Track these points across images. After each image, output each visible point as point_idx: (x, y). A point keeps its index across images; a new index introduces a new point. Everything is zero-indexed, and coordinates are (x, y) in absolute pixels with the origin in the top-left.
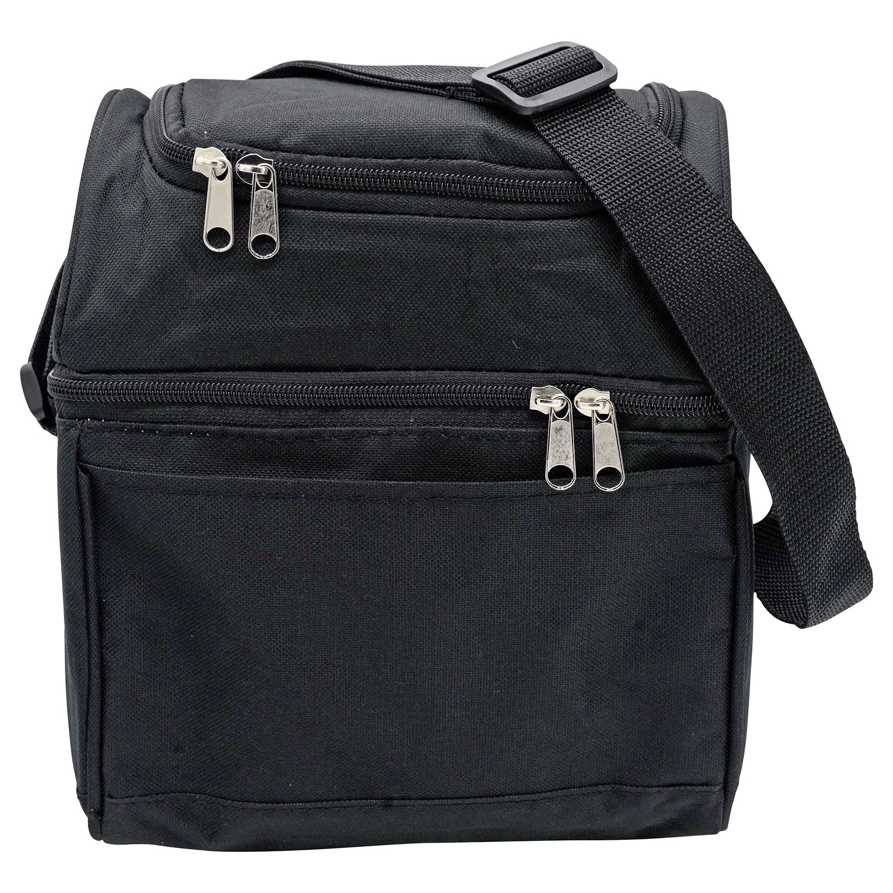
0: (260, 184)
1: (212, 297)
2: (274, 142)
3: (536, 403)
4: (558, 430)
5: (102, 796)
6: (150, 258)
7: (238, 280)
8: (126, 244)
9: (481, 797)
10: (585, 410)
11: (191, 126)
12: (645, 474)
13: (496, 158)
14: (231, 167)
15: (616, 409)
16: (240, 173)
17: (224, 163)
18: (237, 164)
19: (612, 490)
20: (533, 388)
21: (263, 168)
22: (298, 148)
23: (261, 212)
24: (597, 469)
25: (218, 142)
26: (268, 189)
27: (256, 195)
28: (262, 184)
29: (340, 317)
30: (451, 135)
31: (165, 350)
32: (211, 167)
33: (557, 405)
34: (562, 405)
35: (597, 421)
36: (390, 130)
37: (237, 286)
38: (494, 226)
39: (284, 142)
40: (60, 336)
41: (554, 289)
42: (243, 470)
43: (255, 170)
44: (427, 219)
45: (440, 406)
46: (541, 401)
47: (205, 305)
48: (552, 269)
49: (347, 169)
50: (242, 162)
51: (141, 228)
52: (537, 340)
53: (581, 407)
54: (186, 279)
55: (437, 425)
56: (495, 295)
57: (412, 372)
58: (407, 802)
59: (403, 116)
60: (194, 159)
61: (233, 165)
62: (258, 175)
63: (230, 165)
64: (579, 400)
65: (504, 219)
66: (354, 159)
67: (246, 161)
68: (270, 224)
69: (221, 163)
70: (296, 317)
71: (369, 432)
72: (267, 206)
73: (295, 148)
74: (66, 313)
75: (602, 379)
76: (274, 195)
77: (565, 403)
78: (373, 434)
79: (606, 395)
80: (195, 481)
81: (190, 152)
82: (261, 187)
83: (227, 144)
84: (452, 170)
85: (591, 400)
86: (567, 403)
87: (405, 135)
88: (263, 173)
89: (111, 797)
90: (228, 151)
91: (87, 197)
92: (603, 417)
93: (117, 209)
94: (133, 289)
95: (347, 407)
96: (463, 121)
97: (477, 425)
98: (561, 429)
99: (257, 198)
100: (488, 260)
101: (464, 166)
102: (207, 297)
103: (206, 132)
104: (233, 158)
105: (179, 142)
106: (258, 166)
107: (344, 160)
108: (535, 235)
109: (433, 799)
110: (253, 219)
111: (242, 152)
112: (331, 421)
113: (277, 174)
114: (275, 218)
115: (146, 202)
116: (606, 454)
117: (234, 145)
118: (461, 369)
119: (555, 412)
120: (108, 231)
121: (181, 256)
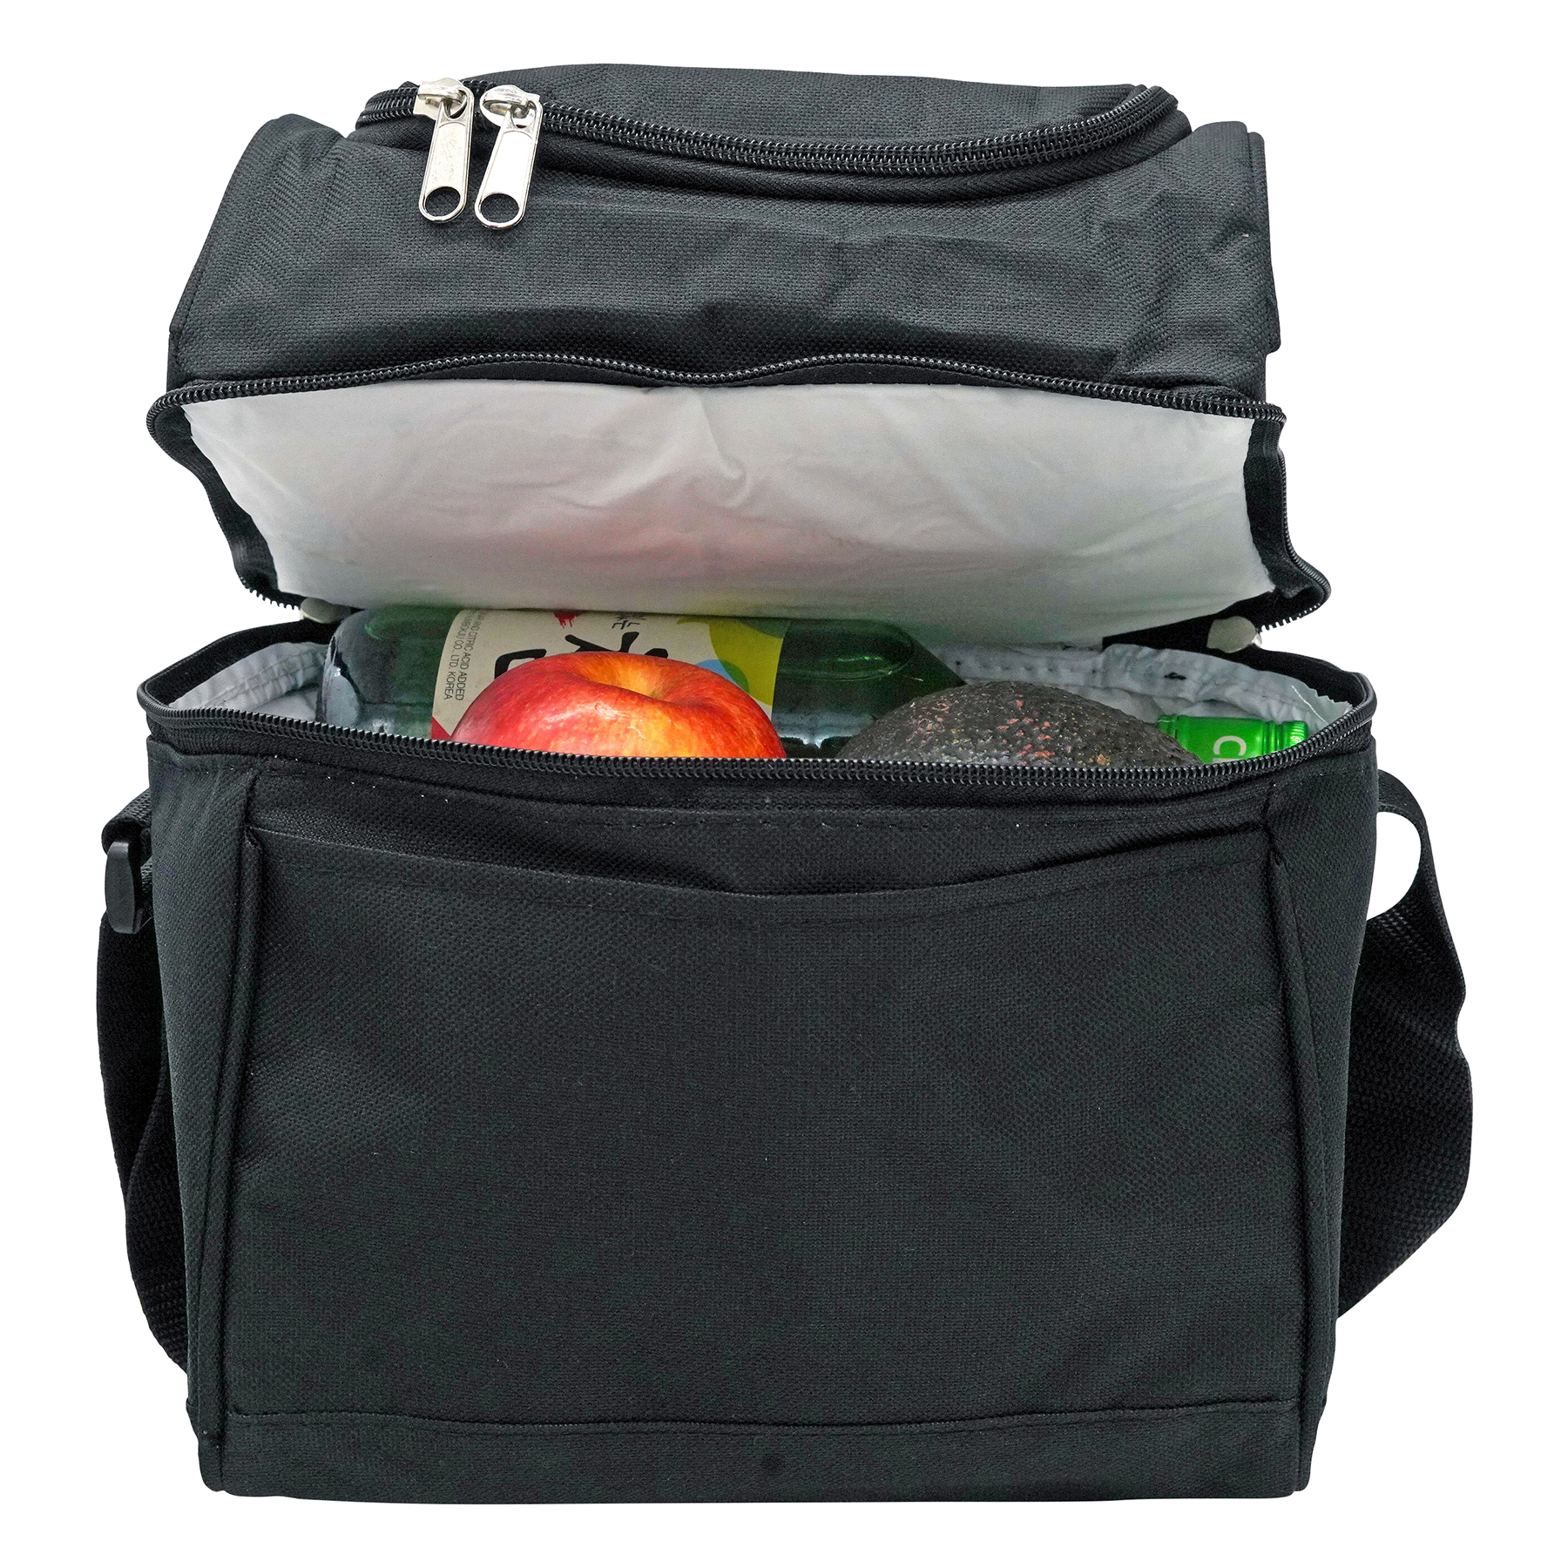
5: (223, 1408)
9: (879, 1424)
14: (473, 101)
17: (462, 93)
58: (753, 1428)
69: (457, 93)
89: (238, 1411)
109: (798, 1426)
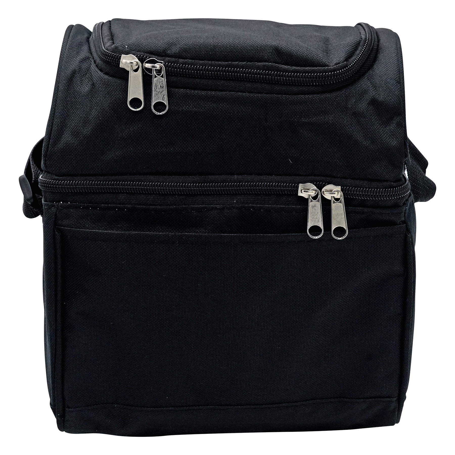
0: (157, 74)
1: (129, 135)
2: (163, 52)
3: (302, 192)
4: (314, 207)
5: (64, 407)
6: (96, 114)
7: (143, 126)
8: (83, 107)
9: (268, 404)
10: (328, 196)
11: (118, 43)
12: (359, 230)
13: (282, 62)
14: (141, 65)
15: (344, 195)
16: (146, 68)
17: (137, 63)
18: (144, 64)
19: (341, 239)
20: (300, 184)
21: (158, 66)
22: (176, 55)
23: (158, 90)
24: (333, 228)
25: (133, 52)
26: (161, 77)
27: (155, 80)
28: (157, 75)
29: (197, 146)
30: (257, 49)
31: (103, 164)
32: (130, 65)
33: (313, 194)
34: (315, 193)
35: (334, 202)
36: (225, 46)
37: (143, 130)
38: (280, 98)
39: (169, 52)
40: (46, 156)
41: (311, 131)
42: (145, 228)
43: (153, 67)
44: (244, 94)
45: (250, 194)
46: (304, 191)
47: (125, 140)
48: (310, 121)
49: (202, 67)
50: (147, 62)
51: (91, 98)
52: (302, 159)
53: (326, 195)
54: (115, 126)
55: (248, 204)
56: (280, 135)
57: (235, 176)
58: (229, 407)
59: (232, 39)
60: (121, 61)
61: (142, 64)
62: (156, 70)
63: (141, 64)
64: (324, 191)
65: (285, 94)
66: (206, 61)
67: (149, 62)
68: (162, 96)
69: (135, 63)
70: (174, 146)
71: (212, 207)
72: (161, 86)
73: (174, 55)
74: (50, 143)
75: (336, 179)
76: (164, 80)
77: (317, 192)
78: (214, 209)
79: (339, 188)
80: (119, 234)
81: (118, 57)
82: (158, 76)
83: (138, 53)
84: (258, 68)
85: (331, 191)
86: (318, 192)
87: (233, 49)
88: (158, 68)
89: (69, 408)
90: (139, 56)
91: (61, 81)
92: (337, 200)
93: (78, 88)
94: (87, 131)
95: (200, 195)
96: (264, 42)
97: (270, 204)
98: (315, 206)
99: (156, 82)
100: (276, 116)
101: (264, 66)
102: (126, 135)
103: (127, 47)
104: (142, 60)
105: (112, 52)
106: (155, 65)
107: (201, 62)
108: (301, 103)
109: (243, 406)
110: (154, 93)
111: (146, 57)
112: (192, 202)
113: (165, 69)
114: (165, 92)
115: (93, 84)
116: (338, 220)
117: (142, 53)
118: (261, 174)
119: (311, 197)
120: (72, 100)
121: (112, 113)
